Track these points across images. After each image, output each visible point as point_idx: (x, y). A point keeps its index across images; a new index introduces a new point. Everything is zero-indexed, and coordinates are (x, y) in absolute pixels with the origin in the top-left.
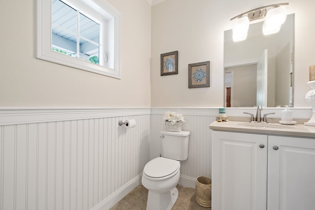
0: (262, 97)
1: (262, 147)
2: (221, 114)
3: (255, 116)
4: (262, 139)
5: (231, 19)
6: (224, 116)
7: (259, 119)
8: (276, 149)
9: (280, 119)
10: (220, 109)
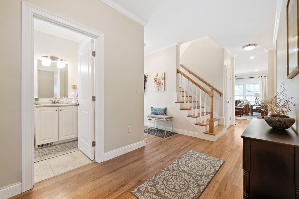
0: (57, 90)
1: (57, 110)
2: (37, 101)
3: (54, 102)
4: (57, 108)
5: (42, 56)
6: (39, 102)
7: (55, 103)
8: (61, 110)
9: (63, 102)
10: (36, 99)
